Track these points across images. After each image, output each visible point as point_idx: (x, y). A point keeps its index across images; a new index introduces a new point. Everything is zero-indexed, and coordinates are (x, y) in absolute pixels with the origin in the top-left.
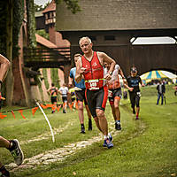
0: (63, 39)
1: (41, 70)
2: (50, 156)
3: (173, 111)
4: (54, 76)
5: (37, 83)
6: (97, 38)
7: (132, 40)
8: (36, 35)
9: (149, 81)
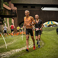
0: (14, 6)
1: (5, 18)
3: (56, 38)
4: (10, 21)
6: (28, 7)
7: (42, 9)
8: (3, 4)
9: (48, 25)
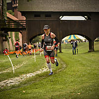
0: (22, 15)
1: (9, 33)
2: (11, 81)
4: (17, 37)
5: (6, 40)
6: (41, 15)
7: (60, 18)
8: (7, 13)
